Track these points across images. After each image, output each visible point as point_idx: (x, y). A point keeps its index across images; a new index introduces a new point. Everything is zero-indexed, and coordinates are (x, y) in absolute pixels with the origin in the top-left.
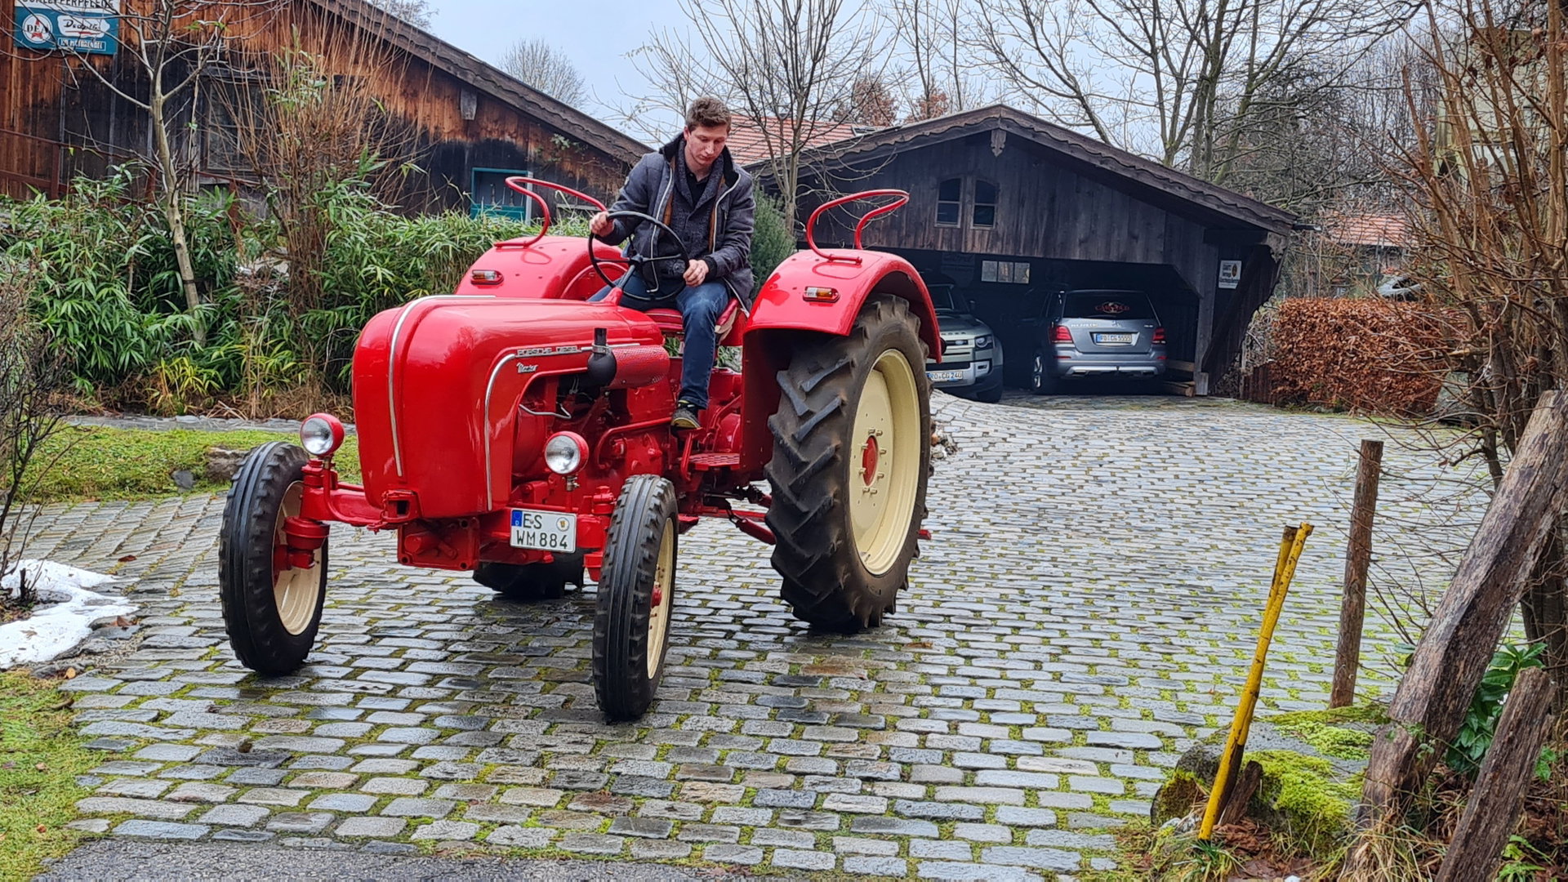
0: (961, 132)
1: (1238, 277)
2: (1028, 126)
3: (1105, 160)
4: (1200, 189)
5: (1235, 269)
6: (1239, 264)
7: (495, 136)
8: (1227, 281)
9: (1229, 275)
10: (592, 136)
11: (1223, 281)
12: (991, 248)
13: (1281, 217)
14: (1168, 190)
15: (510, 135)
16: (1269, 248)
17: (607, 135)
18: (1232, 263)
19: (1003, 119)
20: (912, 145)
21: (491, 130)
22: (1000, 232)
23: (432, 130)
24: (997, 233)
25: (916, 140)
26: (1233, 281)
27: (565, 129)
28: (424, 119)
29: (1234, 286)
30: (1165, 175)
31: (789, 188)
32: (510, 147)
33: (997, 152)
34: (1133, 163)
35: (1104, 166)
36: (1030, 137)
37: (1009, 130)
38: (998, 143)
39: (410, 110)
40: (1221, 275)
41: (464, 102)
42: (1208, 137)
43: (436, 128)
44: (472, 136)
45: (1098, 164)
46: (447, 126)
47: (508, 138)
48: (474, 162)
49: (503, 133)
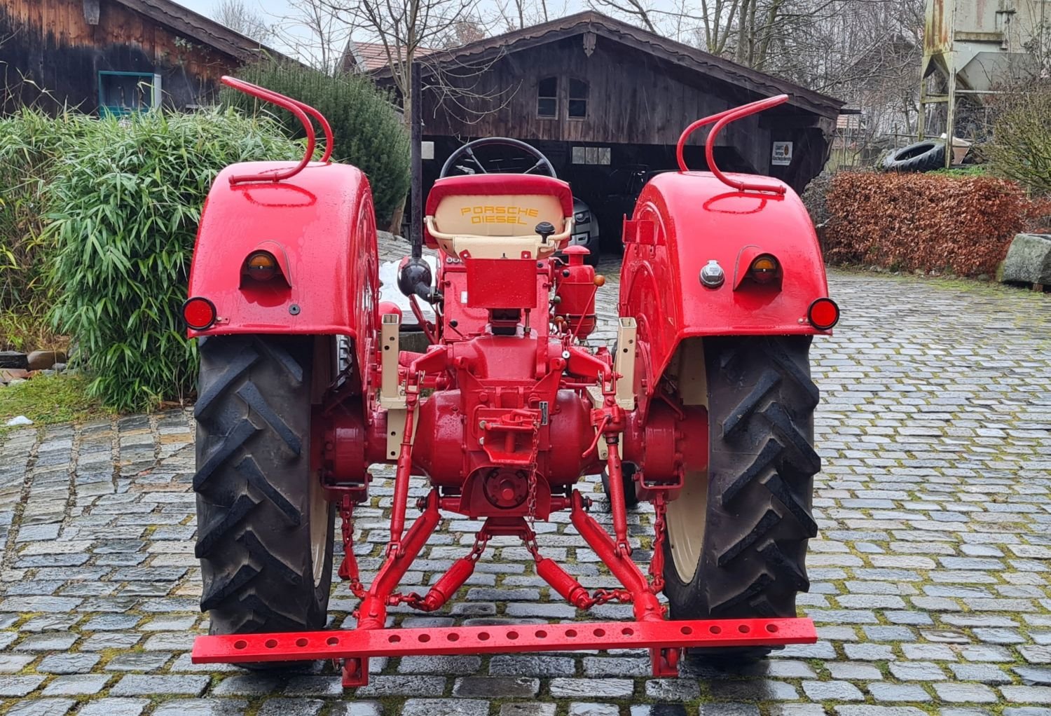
0: (557, 35)
1: (790, 155)
2: (615, 29)
3: (682, 58)
4: (762, 81)
5: (787, 149)
6: (790, 145)
7: (121, 41)
8: (779, 159)
9: (781, 154)
10: (215, 39)
11: (775, 159)
12: (585, 137)
13: (831, 103)
14: (735, 82)
15: (137, 39)
16: (820, 130)
17: (230, 38)
18: (784, 144)
19: (593, 24)
20: (516, 47)
21: (119, 36)
22: (592, 123)
23: (58, 36)
24: (589, 124)
25: (516, 45)
26: (785, 159)
27: (189, 32)
28: (48, 25)
29: (787, 163)
30: (733, 70)
31: (406, 85)
32: (137, 53)
33: (589, 53)
34: (705, 60)
35: (681, 63)
36: (617, 39)
37: (598, 32)
38: (589, 44)
39: (35, 16)
40: (774, 154)
41: (86, 7)
42: (751, 41)
43: (62, 33)
44: (98, 41)
45: (676, 61)
46: (73, 31)
47: (134, 42)
48: (101, 66)
49: (129, 38)
